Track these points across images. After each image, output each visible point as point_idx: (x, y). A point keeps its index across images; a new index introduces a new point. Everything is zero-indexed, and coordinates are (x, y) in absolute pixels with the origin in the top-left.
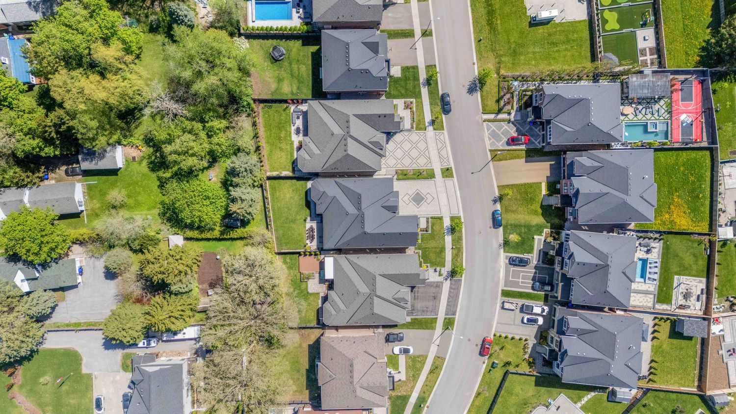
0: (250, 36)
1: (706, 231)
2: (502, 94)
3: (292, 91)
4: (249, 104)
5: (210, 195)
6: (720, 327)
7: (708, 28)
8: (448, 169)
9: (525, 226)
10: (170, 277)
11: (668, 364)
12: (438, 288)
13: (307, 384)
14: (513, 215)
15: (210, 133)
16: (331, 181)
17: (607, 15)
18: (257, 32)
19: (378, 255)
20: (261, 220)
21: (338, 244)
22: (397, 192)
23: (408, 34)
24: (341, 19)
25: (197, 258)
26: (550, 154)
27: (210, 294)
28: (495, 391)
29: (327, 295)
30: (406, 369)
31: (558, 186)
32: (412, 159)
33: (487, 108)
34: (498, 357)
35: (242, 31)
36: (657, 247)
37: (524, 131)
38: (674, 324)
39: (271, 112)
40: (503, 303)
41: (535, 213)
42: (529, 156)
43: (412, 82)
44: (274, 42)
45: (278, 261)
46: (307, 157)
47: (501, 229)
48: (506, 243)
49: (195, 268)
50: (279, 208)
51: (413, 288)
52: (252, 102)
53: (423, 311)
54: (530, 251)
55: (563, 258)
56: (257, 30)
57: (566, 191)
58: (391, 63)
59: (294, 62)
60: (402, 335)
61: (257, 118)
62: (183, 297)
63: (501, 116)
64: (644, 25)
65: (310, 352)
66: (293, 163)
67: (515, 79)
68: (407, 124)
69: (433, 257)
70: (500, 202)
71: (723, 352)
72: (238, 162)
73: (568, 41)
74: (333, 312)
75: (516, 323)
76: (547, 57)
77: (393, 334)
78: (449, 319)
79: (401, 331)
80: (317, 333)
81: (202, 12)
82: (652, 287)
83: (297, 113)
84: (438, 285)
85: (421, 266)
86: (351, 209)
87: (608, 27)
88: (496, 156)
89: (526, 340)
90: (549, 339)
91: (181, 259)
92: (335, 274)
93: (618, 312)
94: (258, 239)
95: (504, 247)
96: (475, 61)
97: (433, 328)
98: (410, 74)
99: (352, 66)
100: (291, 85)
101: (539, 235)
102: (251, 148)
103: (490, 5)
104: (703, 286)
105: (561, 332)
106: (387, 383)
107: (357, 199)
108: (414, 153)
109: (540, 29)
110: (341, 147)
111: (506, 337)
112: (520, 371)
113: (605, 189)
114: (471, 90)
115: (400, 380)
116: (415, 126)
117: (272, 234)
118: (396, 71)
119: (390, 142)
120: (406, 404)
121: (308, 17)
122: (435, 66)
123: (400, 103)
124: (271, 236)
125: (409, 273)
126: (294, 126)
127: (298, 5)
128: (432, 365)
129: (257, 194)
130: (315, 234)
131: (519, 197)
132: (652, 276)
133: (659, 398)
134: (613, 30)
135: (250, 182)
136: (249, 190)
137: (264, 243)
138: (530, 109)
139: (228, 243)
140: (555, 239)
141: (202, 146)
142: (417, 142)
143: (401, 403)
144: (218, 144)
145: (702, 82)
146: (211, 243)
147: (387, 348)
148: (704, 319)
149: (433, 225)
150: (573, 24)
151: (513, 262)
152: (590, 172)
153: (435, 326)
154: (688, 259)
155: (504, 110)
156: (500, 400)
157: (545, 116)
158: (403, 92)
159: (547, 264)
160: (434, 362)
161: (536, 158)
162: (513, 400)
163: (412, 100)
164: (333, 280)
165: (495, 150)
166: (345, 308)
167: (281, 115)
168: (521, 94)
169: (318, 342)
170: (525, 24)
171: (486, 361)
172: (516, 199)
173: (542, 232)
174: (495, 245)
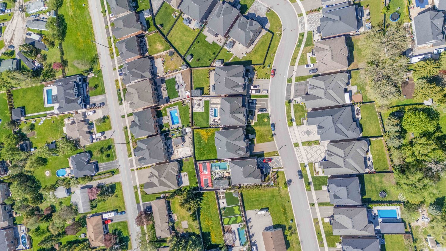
0: (398, 202)
1: (195, 130)
2: (277, 180)
3: (374, 177)
4: (395, 170)
5: (411, 126)
6: (186, 94)
7: (201, 208)
8: (296, 146)
9: (261, 125)
10: (427, 86)
11: (203, 77)
13: (353, 44)
14: (267, 129)
15: (413, 155)
16: (350, 138)
17: (238, 212)
18: (395, 204)
19: (325, 106)
20: (384, 117)
21: (344, 109)
22: (318, 135)
23: (320, 204)
24: (352, 209)
25: (415, 96)
26: (255, 155)
27: (407, 79)
28: (268, 55)
29: (347, 85)
30: (307, 58)
31: (250, 142)
32: (313, 150)
33: (282, 173)
34: (268, 69)
35: (403, 204)
36: (211, 122)
37: (266, 164)
38: (202, 93)
39: (384, 167)
40: (267, 92)
41: (258, 131)
42: (263, 154)
43: (317, 184)
44: (385, 200)
45: (372, 98)
46: (363, 147)
47: (271, 123)
48: (268, 117)
49: (416, 91)
50: (375, 123)
51: (307, 94)
52: (394, 171)
53: (301, 84)
54: (258, 115)
55: (246, 114)
56: (394, 205)
58: (327, 191)
59: (374, 191)
60: (310, 72)
61: (391, 164)
62: (421, 76)
63: (276, 170)
64: (224, 208)
65: (353, 59)
66: (370, 144)
67: (272, 186)
68: (317, 165)
69: (299, 108)
70: (272, 134)
71: (185, 85)
72: (397, 143)
73: (252, 202)
74: (343, 79)
75: (261, 85)
76: (260, 195)
77: (314, 72)
78: (289, 83)
79: (311, 74)
80: (350, 68)
81: (425, 213)
82: (212, 106)
83: (370, 167)
84: (296, 96)
85: (304, 103)
86: (339, 125)
87: (238, 208)
89: (257, 78)
90: (248, 81)
91: (423, 95)
92: (344, 96)
93: (223, 95)
94: (384, 108)
96: (289, 193)
97: (296, 77)
98: (318, 187)
99: (345, 188)
100: (375, 180)
102: (392, 150)
103: (286, 217)
104: (194, 109)
105: (245, 85)
106: (315, 52)
107: (337, 130)
108: (312, 152)
109: (264, 207)
110: (347, 153)
111: (265, 78)
112: (259, 66)
113: (234, 143)
114: (290, 181)
115: (309, 53)
116: (313, 164)
117: (378, 111)
118: (325, 188)
119: (324, 157)
120: (305, 43)
121: (369, 211)
122: (307, 191)
123: (321, 174)
124: (378, 110)
125: (310, 101)
126: (372, 161)
127: (375, 216)
129: (387, 129)
130: (356, 113)
132: (212, 110)
133: (205, 64)
134: (236, 206)
135: (390, 134)
136: (391, 130)
137: (381, 107)
138: (265, 173)
139: (400, 104)
140: (250, 121)
141: (416, 148)
142: (311, 157)
143: (308, 43)
144: (409, 150)
145: (201, 186)
146: (410, 103)
147: (316, 66)
148: (192, 97)
149: (300, 122)
150: (251, 209)
151: (265, 110)
152: (240, 149)
154: (200, 118)
155: (275, 173)
156: (266, 52)
157: (259, 170)
158: (320, 179)
159: (252, 110)
160: (295, 63)
161: (260, 153)
162: (260, 53)
163: (316, 176)
164: (345, 93)
165: (277, 156)
166: (338, 81)
167: (378, 166)
168: (269, 180)
169: (349, 64)
170: (270, 209)
171: (272, 67)
172: (266, 136)
173: (255, 123)
174: (273, 116)
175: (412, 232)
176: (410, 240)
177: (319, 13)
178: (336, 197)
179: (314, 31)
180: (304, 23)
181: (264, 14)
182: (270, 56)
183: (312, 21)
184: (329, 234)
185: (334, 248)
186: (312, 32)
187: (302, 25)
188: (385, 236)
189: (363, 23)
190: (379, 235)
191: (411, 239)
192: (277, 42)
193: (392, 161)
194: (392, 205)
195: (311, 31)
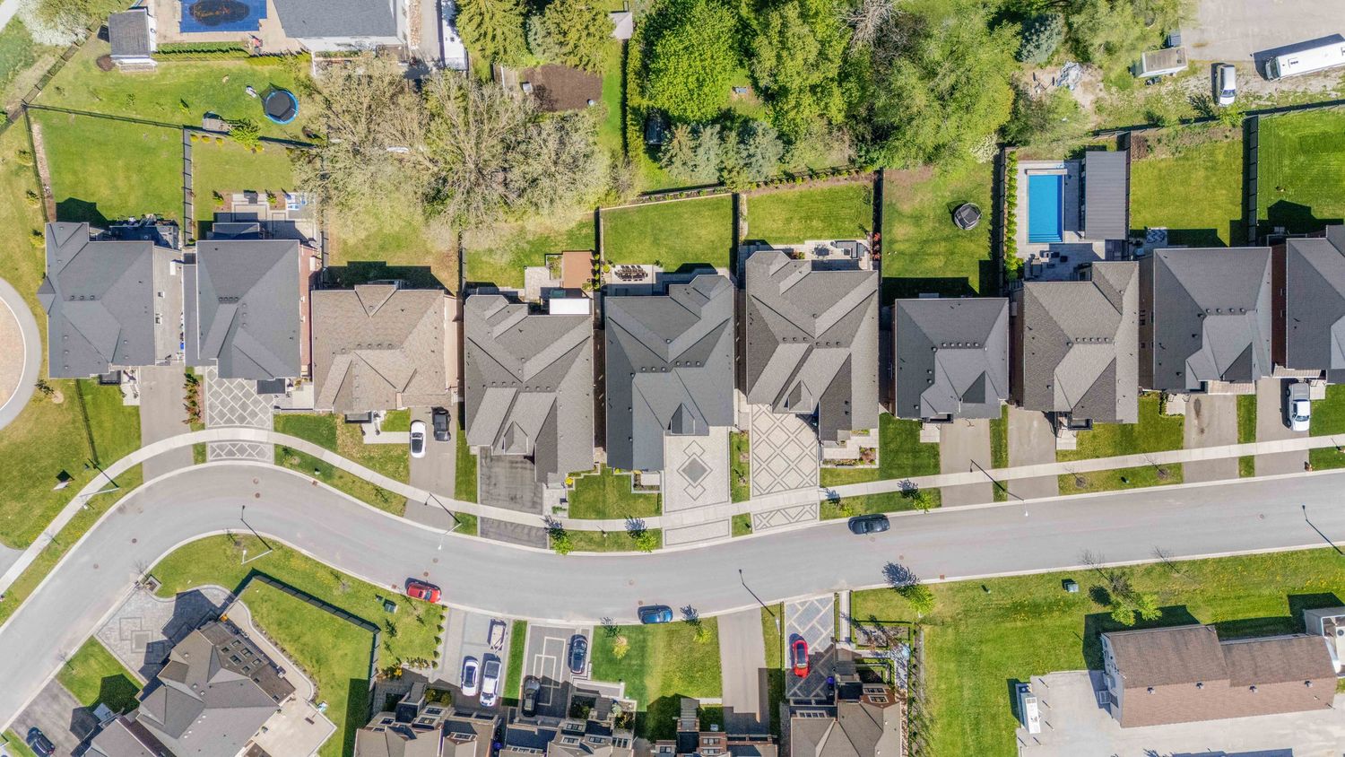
0: (998, 164)
2: (887, 627)
3: (897, 242)
4: (873, 161)
5: (706, 90)
8: (748, 526)
9: (642, 665)
10: (555, 14)
12: (530, 504)
13: (360, 263)
14: (662, 644)
15: (819, 89)
16: (728, 311)
18: (1007, 178)
19: (592, 396)
20: (659, 182)
21: (613, 324)
22: (707, 433)
23: (999, 459)
24: (1027, 334)
25: (591, 65)
26: (775, 712)
27: (525, 87)
28: (342, 606)
29: (519, 302)
30: (385, 446)
31: (715, 728)
32: (768, 461)
33: (859, 600)
34: (403, 612)
35: (1008, 150)
37: (817, 667)
39: (858, 202)
40: (503, 623)
41: (667, 684)
42: (771, 676)
43: (910, 462)
44: (987, 210)
45: (583, 214)
46: (773, 269)
47: (638, 622)
48: (612, 631)
49: (573, 60)
50: (680, 216)
51: (532, 459)
52: (876, 167)
53: (489, 478)
54: (597, 675)
55: (582, 735)
56: (1011, 179)
57: (705, 742)
58: (947, 425)
59: (949, 246)
60: (446, 437)
61: (846, 176)
62: (519, 38)
63: (845, 625)
65: (416, 269)
66: (764, 242)
67: (914, 652)
68: (832, 452)
69: (587, 497)
70: (687, 622)
72: (766, 143)
73: (982, 750)
74: (489, 313)
75: (466, 646)
76: (953, 712)
77: (448, 423)
78: (475, 525)
79: (454, 435)
80: (452, 283)
81: (1045, 77)
83: (855, 250)
84: (536, 506)
85: (570, 475)
86: (676, 349)
88: (772, 614)
89: (435, 664)
90: (436, 707)
91: (589, 34)
92: (557, 316)
94: (624, 175)
95: (605, 627)
96: (947, 580)
97: (458, 496)
98: (925, 459)
99: (940, 353)
100: (907, 241)
101: (626, 690)
102: (792, 165)
103: (1050, 610)
105: (448, 728)
106: (358, 411)
107: (696, 358)
108: (778, 465)
109: (1004, 701)
110: (791, 331)
111: (440, 628)
112: (378, 652)
114: (894, 572)
115: (363, 433)
116: (829, 466)
117: (633, 202)
118: (930, 434)
119: (799, 421)
120: (321, 444)
121: (1033, 272)
122: (940, 506)
123: (872, 440)
124: (629, 200)
125: (559, 452)
126: (832, 244)
127: (1055, 255)
128: (391, 493)
129: (707, 174)
130: (633, 282)
131: (697, 655)
135: (729, 164)
136: (715, 161)
137: (616, 187)
138: (857, 678)
139: (618, 121)
140: (618, 720)
141: (795, 77)
142: (799, 471)
143: (322, 435)
144: (798, 105)
146: (618, 90)
147: (423, 411)
149: (646, 497)
151: (577, 642)
153: (462, 499)
155: (856, 631)
156: (327, 614)
157: (843, 707)
158: (892, 446)
159: (572, 704)
160: (396, 496)
161: (767, 688)
162: (326, 638)
163: (877, 461)
164: (548, 313)
165: (782, 613)
166: (495, 335)
167: (852, 221)
168: (884, 662)
169: (434, 284)
170: (1014, 673)
171: (396, 591)
172: (692, 650)
173: (632, 697)
174: (608, 611)
175: (1117, 129)
176: (1150, 139)
177: (206, 379)
178: (975, 394)
179: (277, 407)
180: (234, 442)
181: (160, 606)
182: (349, 596)
183: (232, 410)
184: (1127, 440)
185: (1186, 423)
186: (281, 412)
187: (242, 450)
188: (1136, 224)
189: (281, 218)
190: (1131, 248)
191: (1150, 133)
192: (294, 563)
193: (835, 171)
194: (1011, 187)
195: (275, 416)
